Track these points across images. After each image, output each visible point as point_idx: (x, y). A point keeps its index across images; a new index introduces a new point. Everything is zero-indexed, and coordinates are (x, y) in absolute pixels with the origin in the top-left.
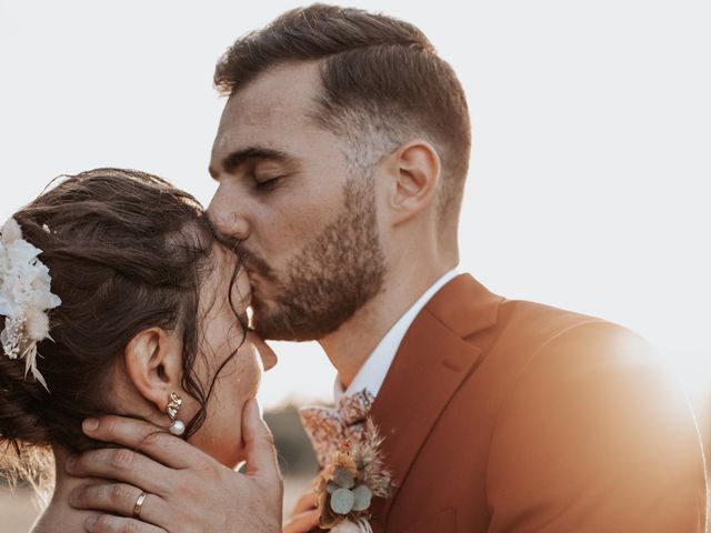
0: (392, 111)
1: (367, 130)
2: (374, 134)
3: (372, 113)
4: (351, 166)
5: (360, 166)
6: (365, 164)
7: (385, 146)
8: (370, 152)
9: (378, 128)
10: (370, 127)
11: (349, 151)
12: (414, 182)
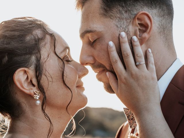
0: (130, 4)
1: (122, 14)
2: (125, 14)
3: (123, 7)
4: (119, 29)
5: (123, 28)
6: (124, 27)
7: (130, 17)
8: (125, 21)
9: (126, 12)
10: (123, 12)
11: (117, 24)
12: (144, 27)
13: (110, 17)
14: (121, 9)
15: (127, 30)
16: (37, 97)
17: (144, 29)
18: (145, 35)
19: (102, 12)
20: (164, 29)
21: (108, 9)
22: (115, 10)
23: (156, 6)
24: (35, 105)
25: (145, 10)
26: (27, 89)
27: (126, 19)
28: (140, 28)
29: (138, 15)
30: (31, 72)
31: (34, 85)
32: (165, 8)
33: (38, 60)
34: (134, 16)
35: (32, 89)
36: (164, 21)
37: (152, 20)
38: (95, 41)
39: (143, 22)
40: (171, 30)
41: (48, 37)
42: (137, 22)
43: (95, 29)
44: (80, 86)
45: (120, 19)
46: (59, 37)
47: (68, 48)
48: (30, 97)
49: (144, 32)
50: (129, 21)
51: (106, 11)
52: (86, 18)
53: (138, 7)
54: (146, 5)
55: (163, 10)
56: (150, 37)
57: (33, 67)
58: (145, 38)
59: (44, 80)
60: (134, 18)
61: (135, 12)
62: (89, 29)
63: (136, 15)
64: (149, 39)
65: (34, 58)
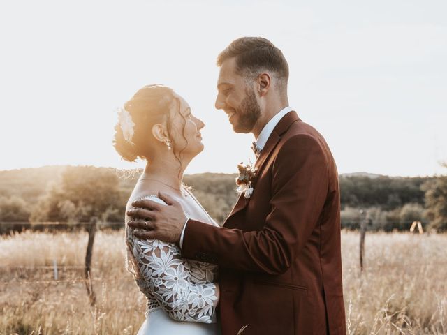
2: (252, 74)
9: (253, 72)
10: (251, 72)
11: (246, 80)
12: (265, 84)
13: (241, 75)
14: (249, 70)
16: (168, 144)
18: (265, 90)
19: (236, 70)
20: (279, 87)
21: (240, 69)
22: (245, 70)
24: (167, 150)
25: (267, 72)
26: (161, 139)
27: (252, 77)
28: (261, 84)
29: (261, 75)
30: (164, 126)
31: (166, 136)
33: (169, 118)
34: (258, 75)
35: (164, 139)
36: (280, 81)
37: (271, 79)
39: (263, 80)
41: (175, 101)
42: (260, 80)
44: (199, 136)
45: (248, 77)
46: (183, 100)
47: (189, 108)
48: (164, 144)
49: (264, 87)
50: (254, 78)
51: (238, 70)
52: (224, 73)
53: (262, 70)
55: (280, 73)
56: (268, 91)
57: (165, 123)
58: (264, 92)
59: (173, 133)
60: (258, 77)
61: (259, 73)
64: (266, 94)
65: (165, 117)
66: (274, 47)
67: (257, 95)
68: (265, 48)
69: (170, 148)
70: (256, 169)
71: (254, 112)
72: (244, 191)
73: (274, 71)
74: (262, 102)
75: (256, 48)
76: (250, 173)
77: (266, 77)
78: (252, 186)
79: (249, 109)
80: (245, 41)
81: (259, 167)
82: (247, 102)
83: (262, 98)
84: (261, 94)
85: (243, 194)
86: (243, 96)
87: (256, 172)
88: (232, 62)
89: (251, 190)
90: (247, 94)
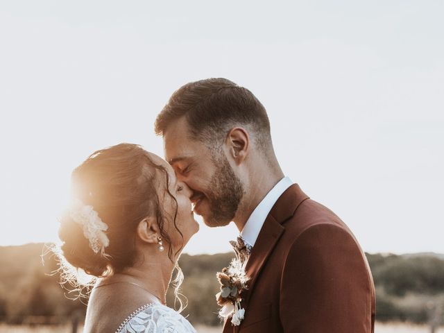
1: (214, 134)
2: (217, 134)
9: (217, 131)
10: (215, 132)
11: (210, 146)
12: (241, 144)
14: (212, 129)
15: (220, 150)
17: (239, 146)
18: (242, 153)
19: (190, 135)
20: (262, 144)
21: (197, 131)
22: (205, 131)
23: (250, 120)
25: (239, 126)
26: (151, 238)
27: (219, 138)
28: (235, 145)
29: (232, 131)
31: (155, 232)
32: (259, 120)
34: (226, 134)
35: (154, 237)
36: (260, 135)
37: (248, 135)
38: (186, 169)
39: (237, 139)
40: (271, 143)
42: (231, 139)
43: (185, 156)
45: (212, 140)
49: (240, 149)
50: (222, 140)
51: (195, 133)
54: (238, 121)
55: (258, 123)
56: (247, 155)
58: (242, 157)
60: (228, 136)
61: (228, 129)
62: (178, 156)
63: (229, 132)
64: (246, 158)
65: (151, 204)
66: (238, 88)
67: (232, 163)
68: (227, 91)
69: (162, 248)
70: (247, 279)
71: (232, 190)
72: (230, 314)
73: (249, 123)
74: (241, 173)
75: (213, 94)
76: (238, 285)
77: (240, 133)
78: (242, 305)
79: (225, 187)
80: (193, 88)
81: (252, 276)
82: (220, 178)
83: (241, 166)
84: (238, 160)
85: (230, 319)
86: (211, 171)
87: (247, 283)
88: (182, 124)
89: (241, 312)
90: (216, 166)
